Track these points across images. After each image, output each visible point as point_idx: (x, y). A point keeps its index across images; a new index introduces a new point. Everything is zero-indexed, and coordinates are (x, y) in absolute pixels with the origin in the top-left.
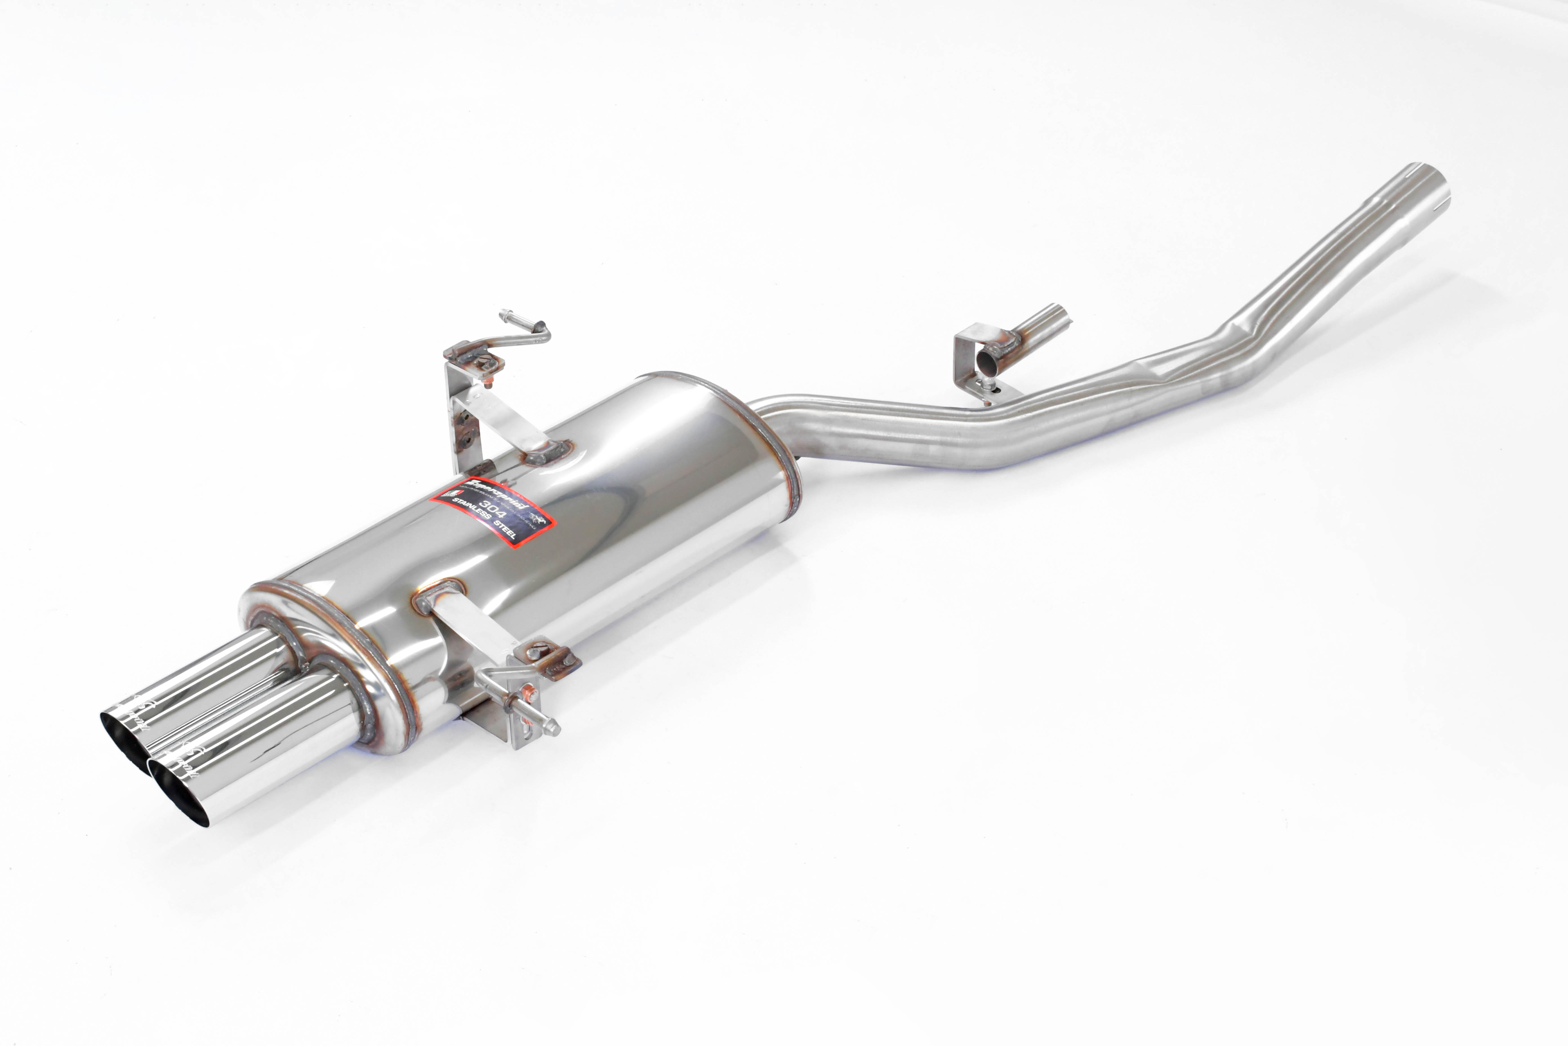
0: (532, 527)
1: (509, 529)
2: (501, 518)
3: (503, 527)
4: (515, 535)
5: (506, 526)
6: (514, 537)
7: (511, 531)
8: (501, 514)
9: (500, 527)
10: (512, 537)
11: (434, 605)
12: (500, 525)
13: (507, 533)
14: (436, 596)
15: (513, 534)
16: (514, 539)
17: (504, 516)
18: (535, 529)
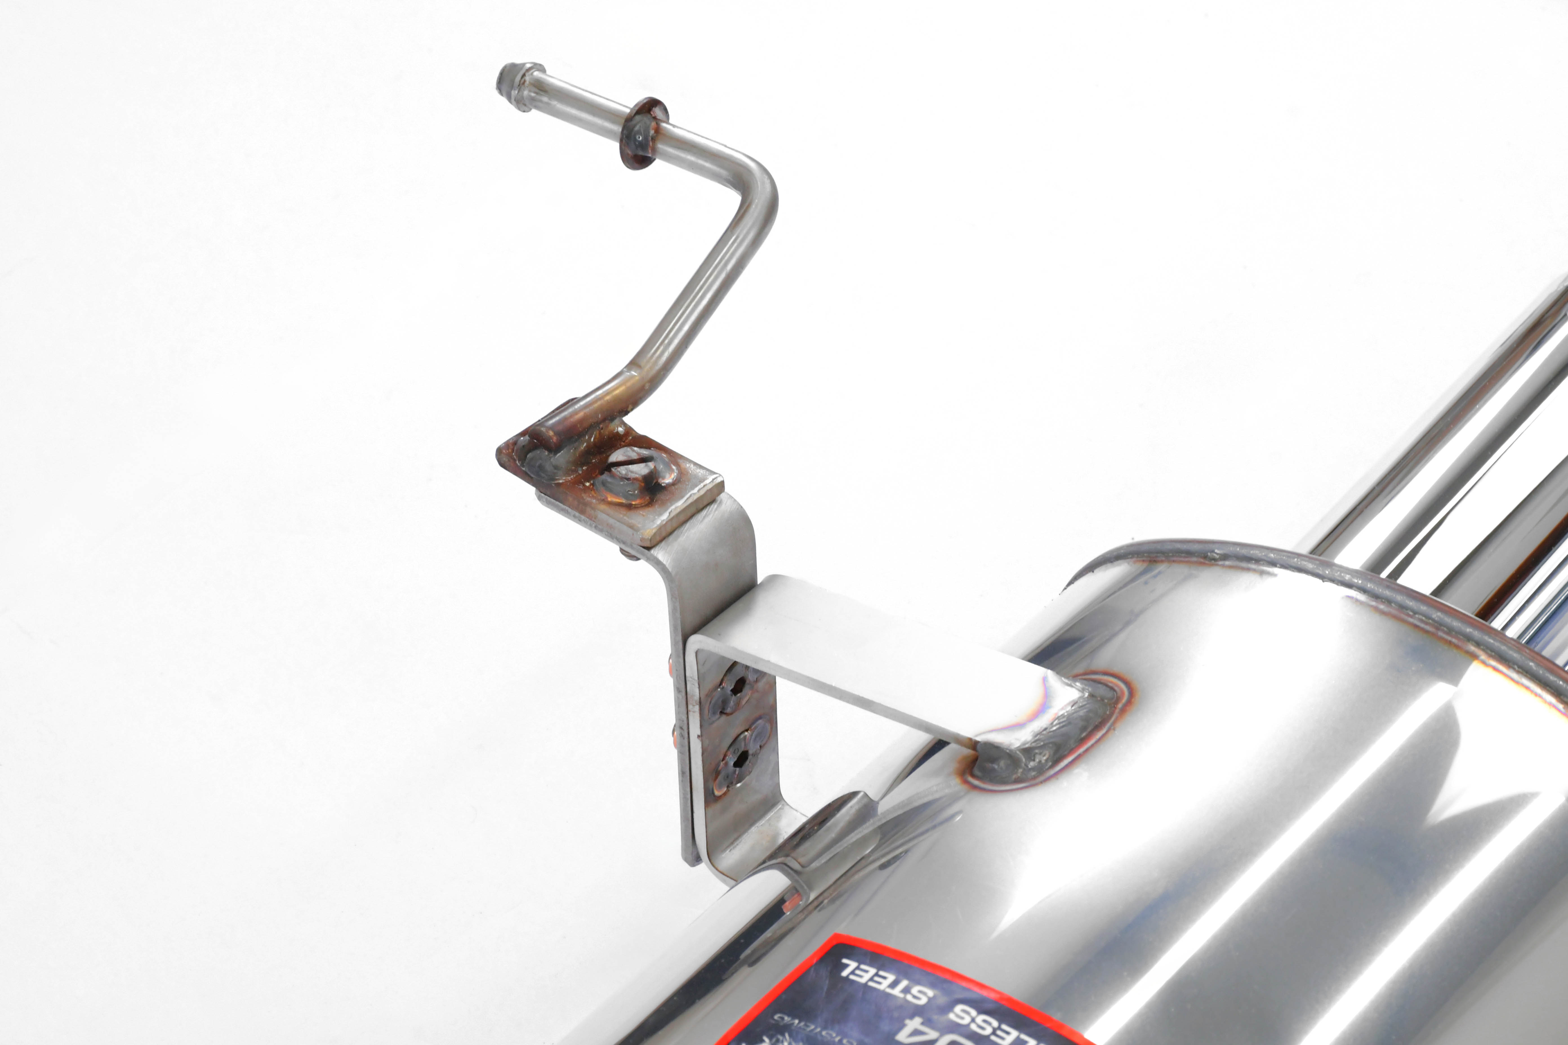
0: (786, 1018)
1: (871, 984)
2: (912, 1017)
3: (893, 985)
4: (845, 973)
5: (883, 992)
6: (847, 966)
7: (863, 981)
8: (916, 1032)
9: (904, 983)
10: (853, 965)
11: (1045, 679)
12: (906, 990)
13: (873, 971)
14: (1050, 707)
15: (853, 973)
16: (845, 961)
17: (903, 1026)
18: (776, 1017)
